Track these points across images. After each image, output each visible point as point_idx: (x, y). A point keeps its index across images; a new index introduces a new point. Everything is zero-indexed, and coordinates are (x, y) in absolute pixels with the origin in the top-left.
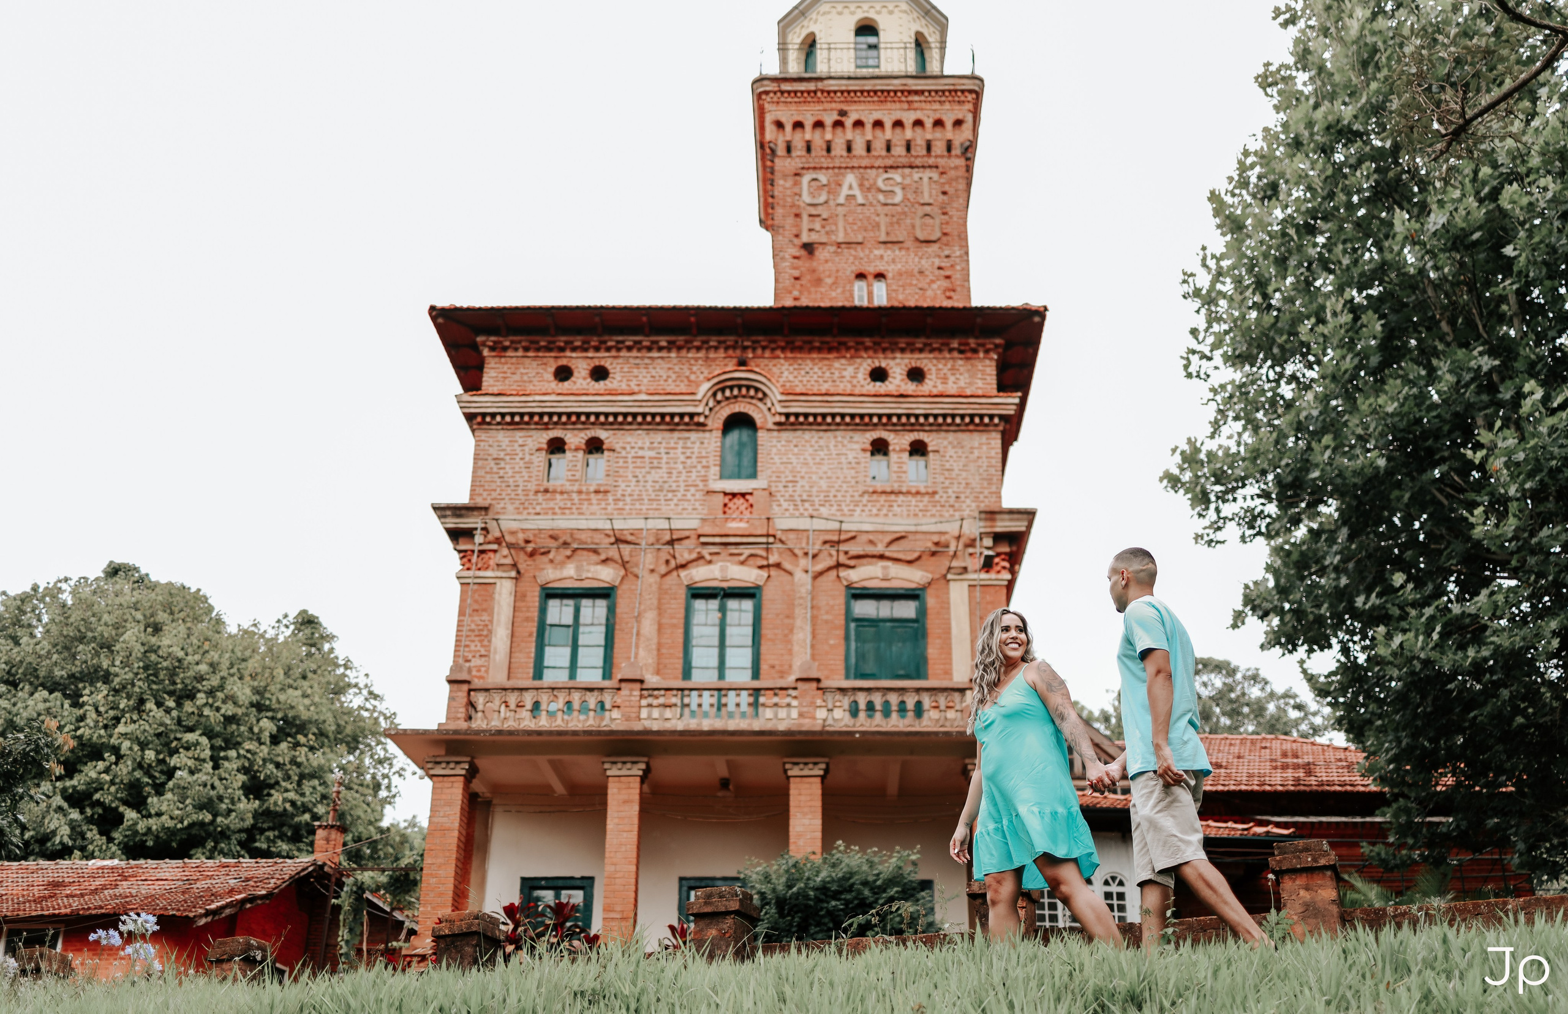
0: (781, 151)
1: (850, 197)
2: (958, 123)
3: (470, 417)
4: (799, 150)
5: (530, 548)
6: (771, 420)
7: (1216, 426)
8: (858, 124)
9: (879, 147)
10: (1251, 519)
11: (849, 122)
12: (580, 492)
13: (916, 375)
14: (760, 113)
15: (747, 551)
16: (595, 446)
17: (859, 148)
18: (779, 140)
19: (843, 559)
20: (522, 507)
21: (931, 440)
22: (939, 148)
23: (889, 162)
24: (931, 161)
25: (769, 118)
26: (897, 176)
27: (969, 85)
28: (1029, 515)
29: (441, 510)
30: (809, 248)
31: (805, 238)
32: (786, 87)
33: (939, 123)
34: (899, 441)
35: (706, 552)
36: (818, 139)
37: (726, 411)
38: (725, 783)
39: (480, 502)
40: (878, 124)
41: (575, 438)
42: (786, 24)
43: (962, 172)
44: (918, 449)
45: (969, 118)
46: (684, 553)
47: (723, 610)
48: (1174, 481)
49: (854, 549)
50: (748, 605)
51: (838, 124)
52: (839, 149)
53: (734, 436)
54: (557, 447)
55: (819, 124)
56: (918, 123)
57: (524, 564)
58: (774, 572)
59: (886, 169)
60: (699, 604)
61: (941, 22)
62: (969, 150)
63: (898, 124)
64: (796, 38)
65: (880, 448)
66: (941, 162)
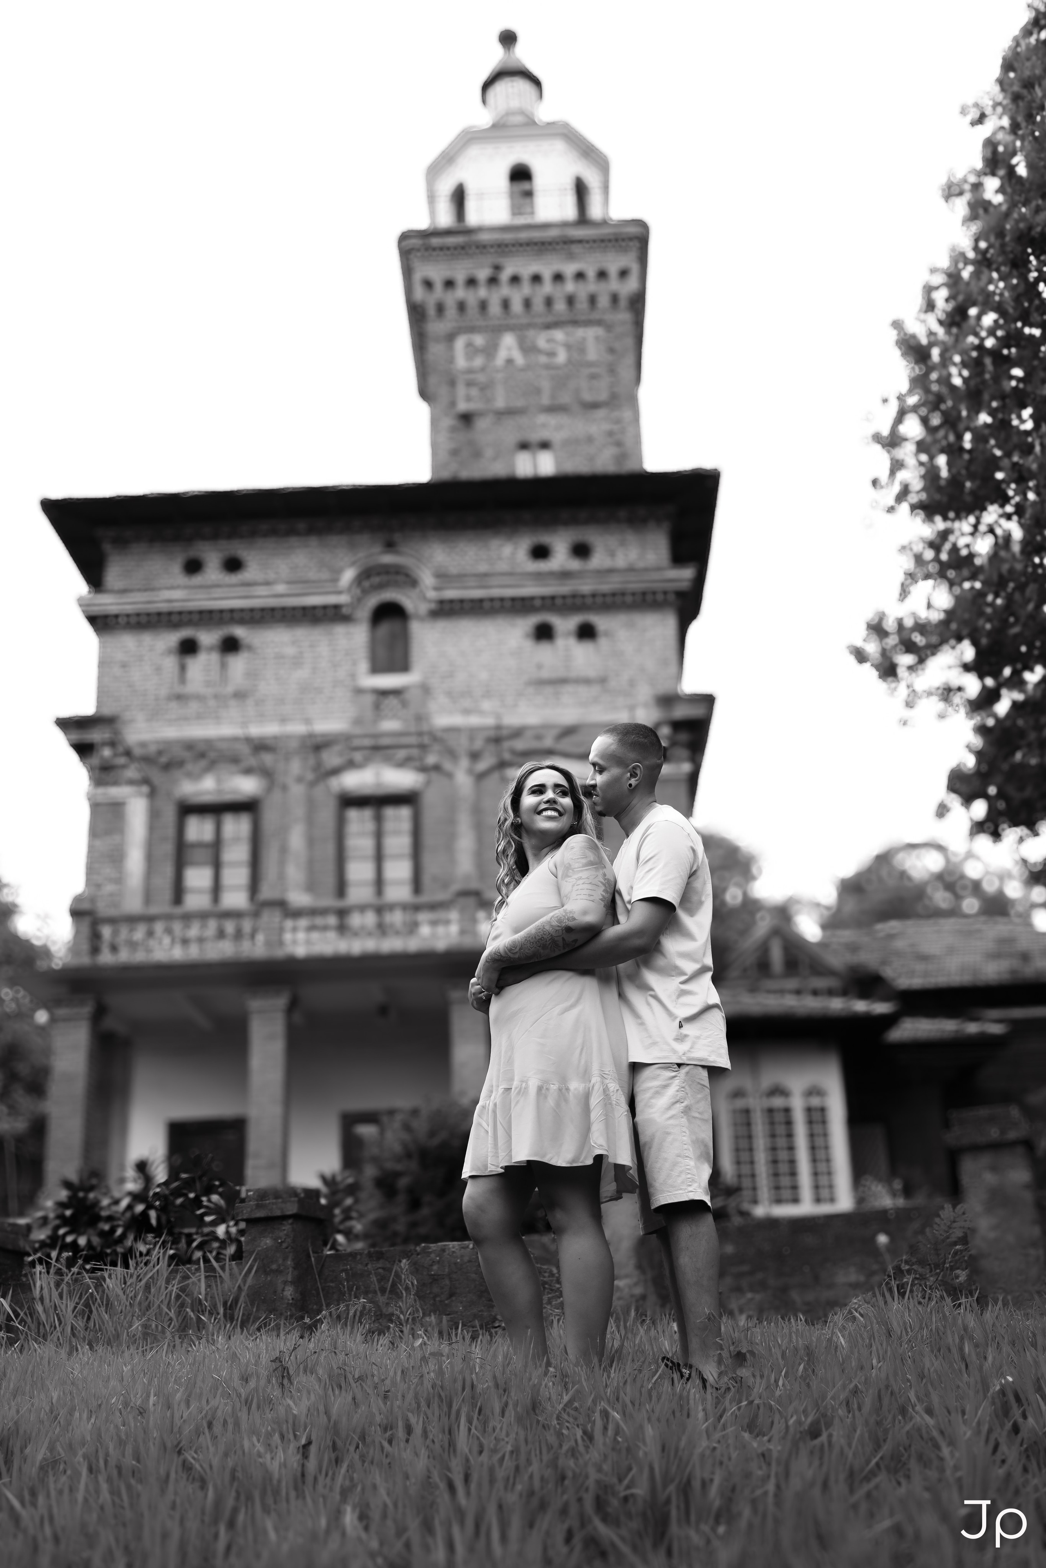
0: (431, 311)
1: (510, 361)
2: (624, 274)
3: (93, 620)
4: (451, 311)
5: (164, 760)
6: (423, 608)
7: (904, 593)
8: (515, 279)
9: (538, 305)
10: (947, 693)
11: (505, 276)
12: (216, 697)
13: (581, 551)
14: (407, 272)
15: (402, 754)
16: (230, 646)
17: (517, 306)
18: (430, 301)
19: (507, 756)
20: (154, 715)
21: (601, 622)
22: (604, 301)
23: (550, 319)
24: (595, 316)
25: (418, 277)
26: (559, 335)
27: (633, 230)
28: (708, 700)
29: (64, 724)
30: (467, 418)
31: (463, 406)
32: (435, 241)
33: (602, 275)
34: (564, 624)
35: (358, 756)
36: (472, 297)
37: (373, 601)
38: (383, 1010)
39: (107, 711)
40: (536, 279)
41: (208, 638)
42: (435, 171)
43: (629, 328)
44: (586, 632)
45: (635, 268)
46: (331, 758)
47: (379, 819)
48: (860, 656)
49: (520, 745)
50: (405, 812)
51: (493, 281)
52: (495, 308)
53: (385, 628)
54: (189, 648)
55: (471, 282)
56: (580, 276)
57: (157, 777)
58: (434, 776)
59: (548, 326)
60: (353, 814)
61: (601, 163)
62: (637, 303)
63: (558, 277)
64: (445, 187)
65: (544, 633)
66: (609, 317)
